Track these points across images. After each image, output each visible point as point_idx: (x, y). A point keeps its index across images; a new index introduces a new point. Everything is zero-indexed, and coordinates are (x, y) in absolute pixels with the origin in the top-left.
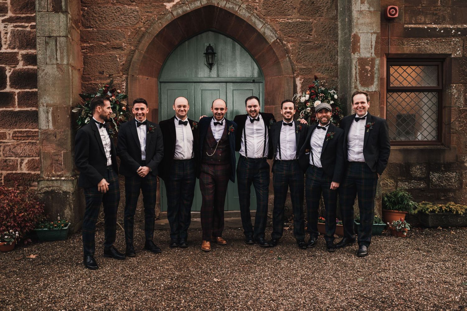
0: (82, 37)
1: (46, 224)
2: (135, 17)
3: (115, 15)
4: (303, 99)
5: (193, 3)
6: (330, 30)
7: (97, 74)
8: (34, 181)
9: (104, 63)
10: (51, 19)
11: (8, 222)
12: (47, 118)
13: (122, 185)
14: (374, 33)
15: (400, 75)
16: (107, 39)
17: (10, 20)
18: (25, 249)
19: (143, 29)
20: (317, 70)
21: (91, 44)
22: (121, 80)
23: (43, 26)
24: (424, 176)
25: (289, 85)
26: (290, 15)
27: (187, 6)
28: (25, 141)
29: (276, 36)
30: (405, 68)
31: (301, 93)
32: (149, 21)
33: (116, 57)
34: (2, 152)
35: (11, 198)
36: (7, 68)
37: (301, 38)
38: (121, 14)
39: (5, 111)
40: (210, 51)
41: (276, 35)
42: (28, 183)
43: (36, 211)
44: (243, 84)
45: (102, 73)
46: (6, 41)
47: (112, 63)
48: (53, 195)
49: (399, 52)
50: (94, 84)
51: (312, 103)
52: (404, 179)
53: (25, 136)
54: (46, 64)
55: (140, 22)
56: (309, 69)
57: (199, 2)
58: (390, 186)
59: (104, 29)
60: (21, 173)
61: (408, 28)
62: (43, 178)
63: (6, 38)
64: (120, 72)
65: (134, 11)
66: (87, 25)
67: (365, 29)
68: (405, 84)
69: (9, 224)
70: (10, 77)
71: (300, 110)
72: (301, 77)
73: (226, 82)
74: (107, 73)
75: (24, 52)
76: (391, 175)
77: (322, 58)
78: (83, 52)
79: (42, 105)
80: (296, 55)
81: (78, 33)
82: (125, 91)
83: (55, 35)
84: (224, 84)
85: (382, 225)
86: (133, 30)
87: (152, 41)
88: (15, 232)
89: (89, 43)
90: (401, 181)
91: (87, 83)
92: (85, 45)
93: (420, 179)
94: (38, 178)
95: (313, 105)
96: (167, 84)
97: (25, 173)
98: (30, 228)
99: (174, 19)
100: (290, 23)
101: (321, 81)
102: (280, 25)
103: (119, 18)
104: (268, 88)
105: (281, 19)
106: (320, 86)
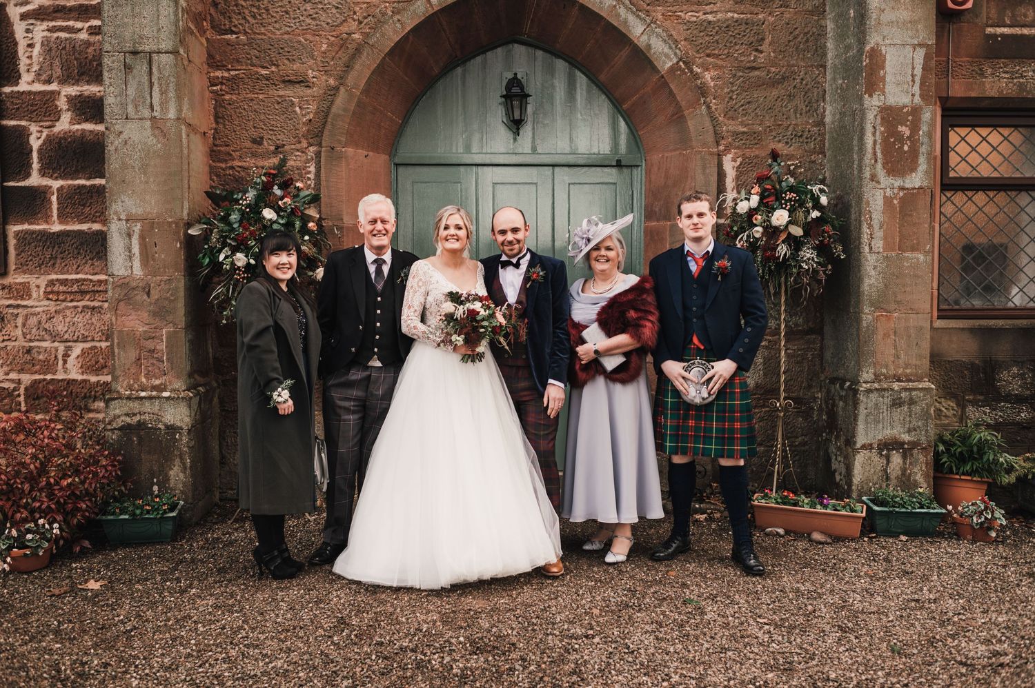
0: (210, 56)
1: (126, 505)
2: (338, 8)
4: (743, 207)
6: (807, 41)
7: (248, 144)
8: (95, 399)
9: (262, 118)
10: (137, 10)
11: (34, 500)
12: (129, 249)
14: (920, 45)
15: (974, 149)
16: (272, 61)
17: (39, 15)
18: (74, 565)
19: (356, 36)
20: (775, 137)
21: (232, 73)
22: (303, 159)
23: (118, 26)
24: (1029, 392)
25: (708, 171)
26: (710, 3)
28: (75, 304)
29: (675, 54)
30: (984, 131)
31: (735, 191)
32: (371, 17)
33: (293, 104)
34: (20, 328)
35: (43, 441)
36: (34, 128)
37: (737, 59)
39: (27, 232)
40: (516, 90)
41: (677, 51)
42: (82, 404)
43: (101, 473)
44: (594, 169)
45: (258, 141)
46: (29, 65)
47: (283, 117)
48: (142, 433)
49: (973, 95)
50: (240, 167)
51: (768, 216)
52: (979, 400)
53: (76, 292)
54: (127, 118)
55: (350, 20)
56: (755, 133)
58: (946, 416)
59: (263, 37)
60: (65, 380)
61: (995, 36)
62: (118, 392)
63: (30, 57)
64: (302, 140)
66: (223, 27)
67: (897, 35)
68: (985, 171)
69: (38, 504)
70: (40, 151)
71: (736, 232)
72: (735, 153)
73: (554, 166)
74: (270, 142)
75: (73, 90)
76: (949, 390)
77: (786, 106)
78: (212, 92)
79: (115, 218)
80: (724, 100)
81: (202, 44)
82: (313, 186)
83: (147, 49)
84: (548, 171)
85: (937, 513)
86: (333, 39)
87: (378, 65)
88: (50, 524)
89: (229, 70)
90: (974, 403)
91: (223, 166)
92: (219, 74)
93: (1019, 400)
94: (106, 393)
95: (769, 221)
96: (411, 170)
97: (74, 380)
98: (87, 514)
99: (431, 11)
100: (710, 22)
101: (789, 163)
102: (685, 27)
103: (299, 9)
104: (653, 180)
105: (690, 14)
106: (786, 175)
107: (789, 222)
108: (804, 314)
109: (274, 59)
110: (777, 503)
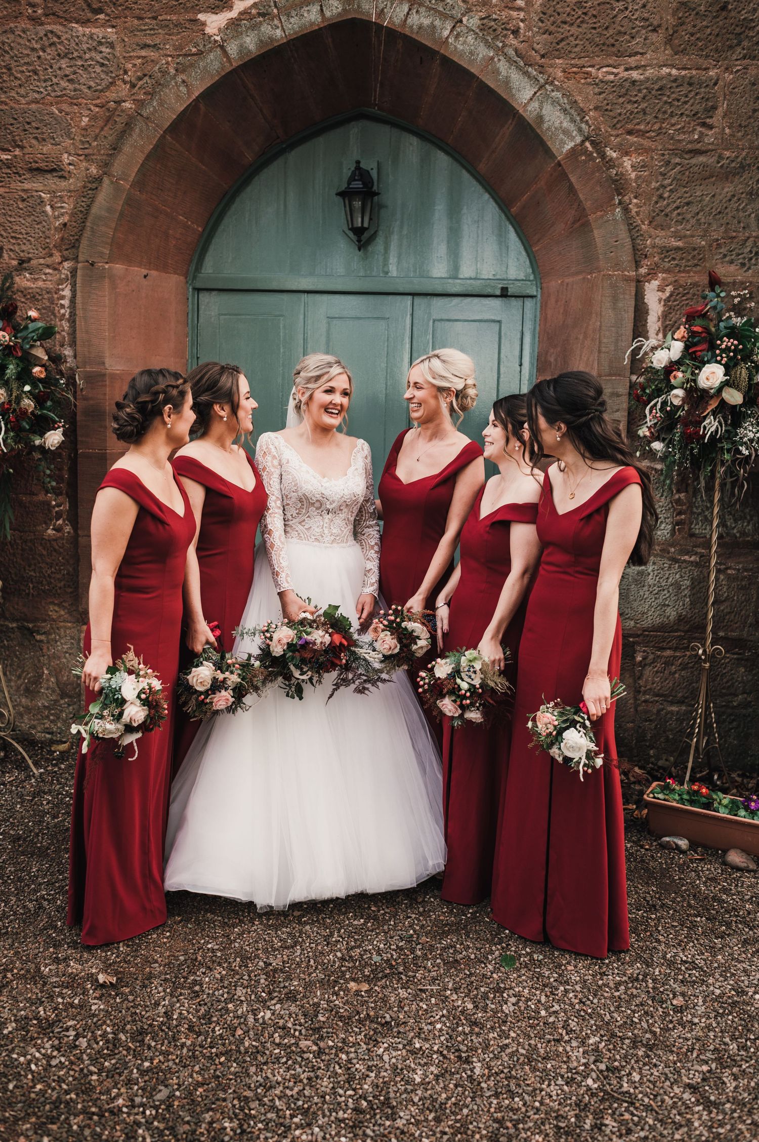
2: (102, 65)
3: (39, 57)
4: (660, 359)
5: (293, 13)
13: (54, 620)
16: (15, 141)
19: (127, 105)
20: (725, 256)
22: (55, 278)
25: (620, 305)
26: (637, 53)
27: (276, 22)
29: (580, 130)
31: (661, 336)
32: (147, 78)
33: (42, 202)
37: (672, 138)
38: (59, 55)
40: (359, 185)
41: (583, 125)
44: (469, 299)
47: (29, 220)
51: (693, 374)
55: (119, 83)
56: (695, 249)
57: (315, 8)
59: (4, 107)
64: (55, 252)
65: (100, 43)
71: (649, 395)
72: (664, 279)
73: (413, 295)
74: (11, 253)
77: (744, 210)
80: (650, 199)
82: (67, 316)
84: (405, 301)
86: (97, 109)
87: (156, 147)
95: (695, 381)
96: (216, 297)
99: (228, 68)
100: (634, 82)
101: (733, 293)
102: (597, 90)
103: (51, 67)
104: (549, 316)
105: (604, 70)
106: (728, 311)
107: (725, 384)
108: (755, 518)
109: (17, 138)
110: (681, 801)
